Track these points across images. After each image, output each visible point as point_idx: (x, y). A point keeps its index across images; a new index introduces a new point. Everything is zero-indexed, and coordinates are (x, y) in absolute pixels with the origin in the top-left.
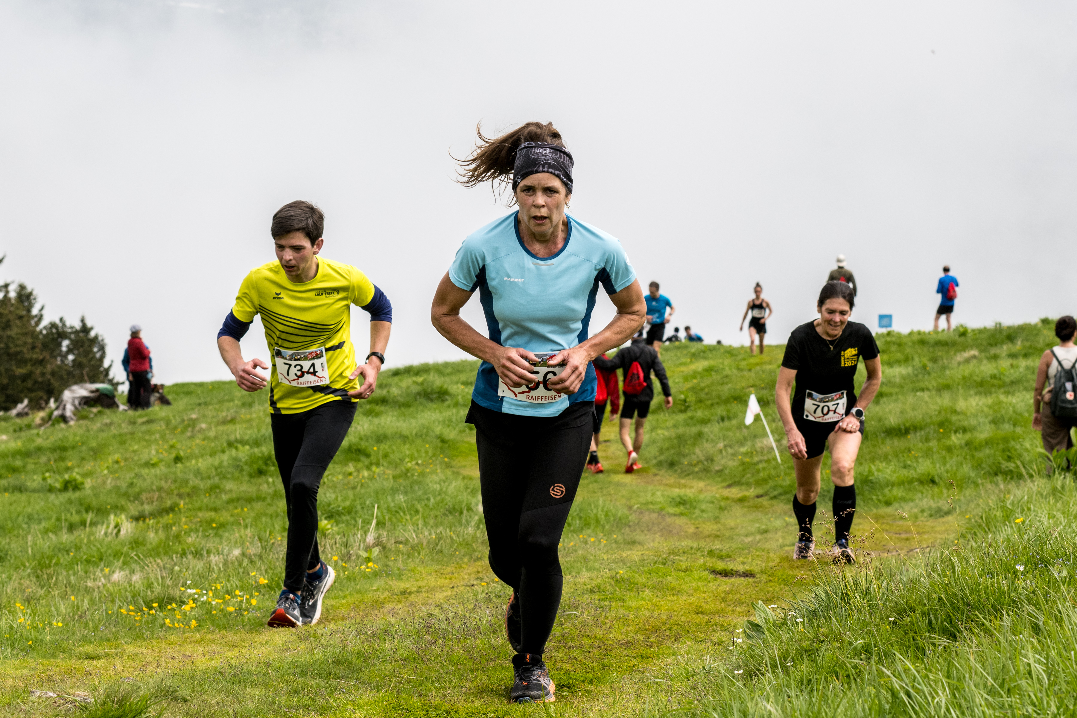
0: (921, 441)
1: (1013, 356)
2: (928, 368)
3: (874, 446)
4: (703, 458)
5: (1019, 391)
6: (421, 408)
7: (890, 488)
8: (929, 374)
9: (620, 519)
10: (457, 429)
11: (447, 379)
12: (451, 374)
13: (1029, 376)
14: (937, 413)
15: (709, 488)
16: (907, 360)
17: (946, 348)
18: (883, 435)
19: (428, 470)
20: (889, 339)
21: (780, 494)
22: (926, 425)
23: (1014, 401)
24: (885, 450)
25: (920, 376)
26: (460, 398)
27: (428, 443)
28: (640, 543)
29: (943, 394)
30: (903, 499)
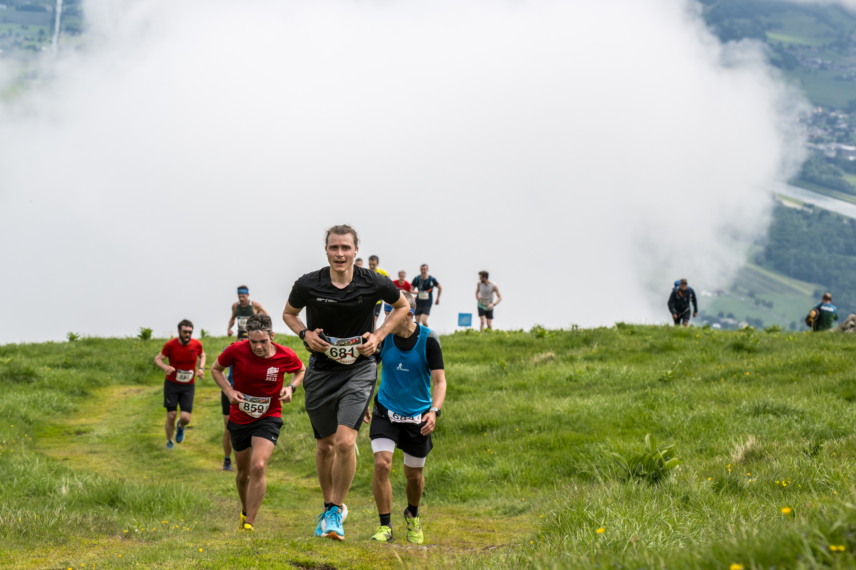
0: (497, 440)
1: (589, 359)
2: (505, 368)
3: (451, 442)
4: (283, 448)
5: (593, 394)
6: (7, 388)
7: (465, 484)
8: (506, 373)
9: (201, 505)
10: (42, 409)
11: (34, 361)
12: (38, 356)
13: (604, 379)
14: (513, 412)
15: (287, 477)
16: (486, 359)
17: (523, 349)
18: (460, 432)
19: (12, 451)
20: (468, 338)
21: (358, 486)
22: (502, 424)
23: (589, 404)
24: (462, 447)
25: (498, 375)
26: (46, 381)
27: (12, 424)
28: (219, 530)
29: (519, 394)
30: (477, 496)
